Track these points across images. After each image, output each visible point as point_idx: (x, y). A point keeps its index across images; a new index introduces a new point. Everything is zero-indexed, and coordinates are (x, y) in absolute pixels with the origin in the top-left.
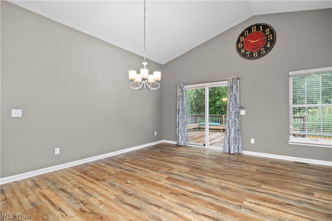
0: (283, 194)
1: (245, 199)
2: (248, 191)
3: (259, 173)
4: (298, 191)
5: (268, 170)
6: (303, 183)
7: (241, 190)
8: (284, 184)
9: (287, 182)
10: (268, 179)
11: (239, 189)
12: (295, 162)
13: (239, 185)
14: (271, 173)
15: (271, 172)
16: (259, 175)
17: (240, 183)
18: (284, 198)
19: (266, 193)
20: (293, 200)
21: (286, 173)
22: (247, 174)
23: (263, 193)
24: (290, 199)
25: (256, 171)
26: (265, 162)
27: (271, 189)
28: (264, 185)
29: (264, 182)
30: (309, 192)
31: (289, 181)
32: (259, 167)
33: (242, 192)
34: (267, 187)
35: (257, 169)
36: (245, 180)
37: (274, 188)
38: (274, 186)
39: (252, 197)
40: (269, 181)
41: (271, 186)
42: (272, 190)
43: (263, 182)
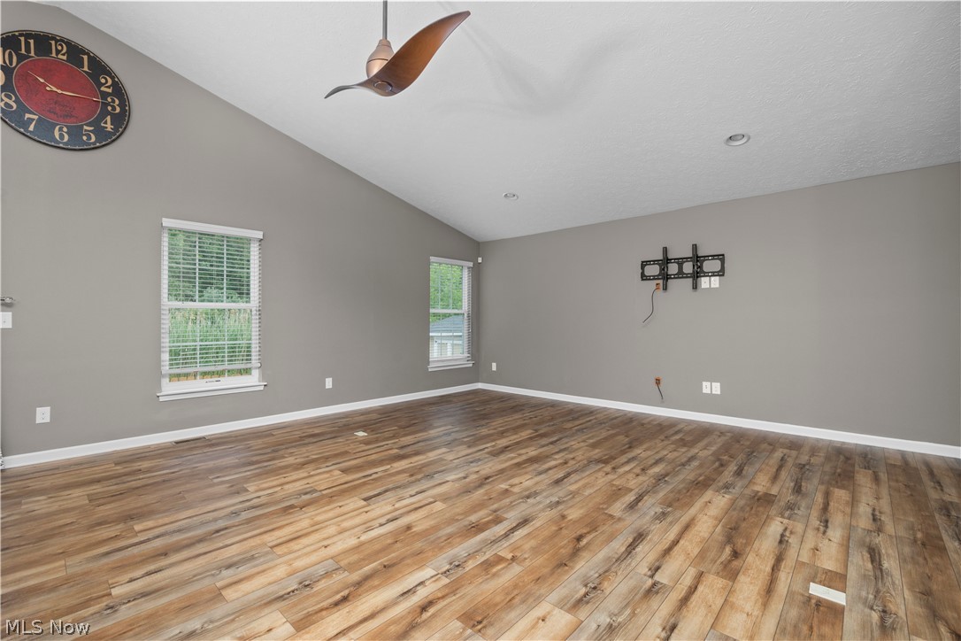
0: (195, 518)
1: (110, 582)
2: (105, 560)
3: (102, 501)
4: (219, 498)
5: (124, 483)
6: (218, 477)
7: (77, 570)
8: (184, 498)
9: (187, 491)
10: (139, 505)
11: (70, 571)
12: (177, 443)
13: (62, 562)
14: (137, 488)
15: (135, 486)
16: (108, 507)
17: (64, 554)
18: (203, 524)
19: (158, 537)
20: (221, 518)
21: (173, 473)
22: (68, 521)
23: (149, 540)
24: (215, 520)
25: (90, 501)
26: (102, 467)
27: (161, 522)
28: (137, 524)
29: (134, 514)
30: (237, 489)
31: (188, 486)
32: (94, 487)
33: (86, 573)
34: (150, 524)
35: (88, 495)
36: (71, 539)
37: (167, 516)
38: (164, 512)
39: (129, 565)
40: (146, 506)
41: (158, 516)
42: (167, 522)
43: (129, 517)
